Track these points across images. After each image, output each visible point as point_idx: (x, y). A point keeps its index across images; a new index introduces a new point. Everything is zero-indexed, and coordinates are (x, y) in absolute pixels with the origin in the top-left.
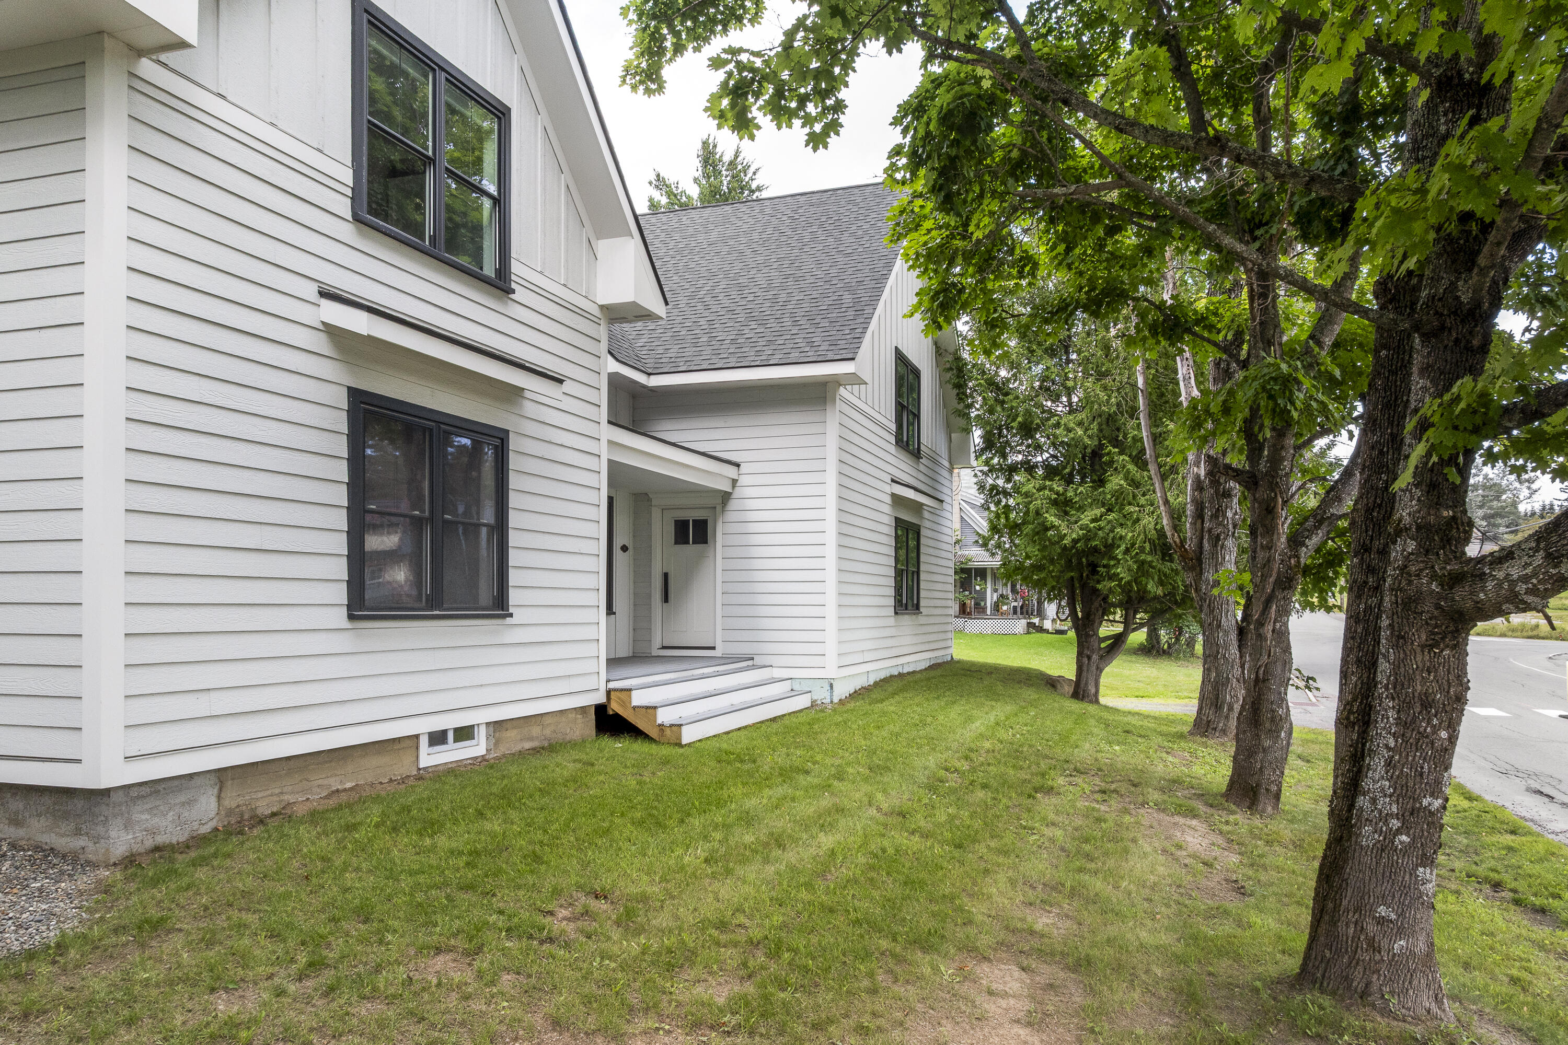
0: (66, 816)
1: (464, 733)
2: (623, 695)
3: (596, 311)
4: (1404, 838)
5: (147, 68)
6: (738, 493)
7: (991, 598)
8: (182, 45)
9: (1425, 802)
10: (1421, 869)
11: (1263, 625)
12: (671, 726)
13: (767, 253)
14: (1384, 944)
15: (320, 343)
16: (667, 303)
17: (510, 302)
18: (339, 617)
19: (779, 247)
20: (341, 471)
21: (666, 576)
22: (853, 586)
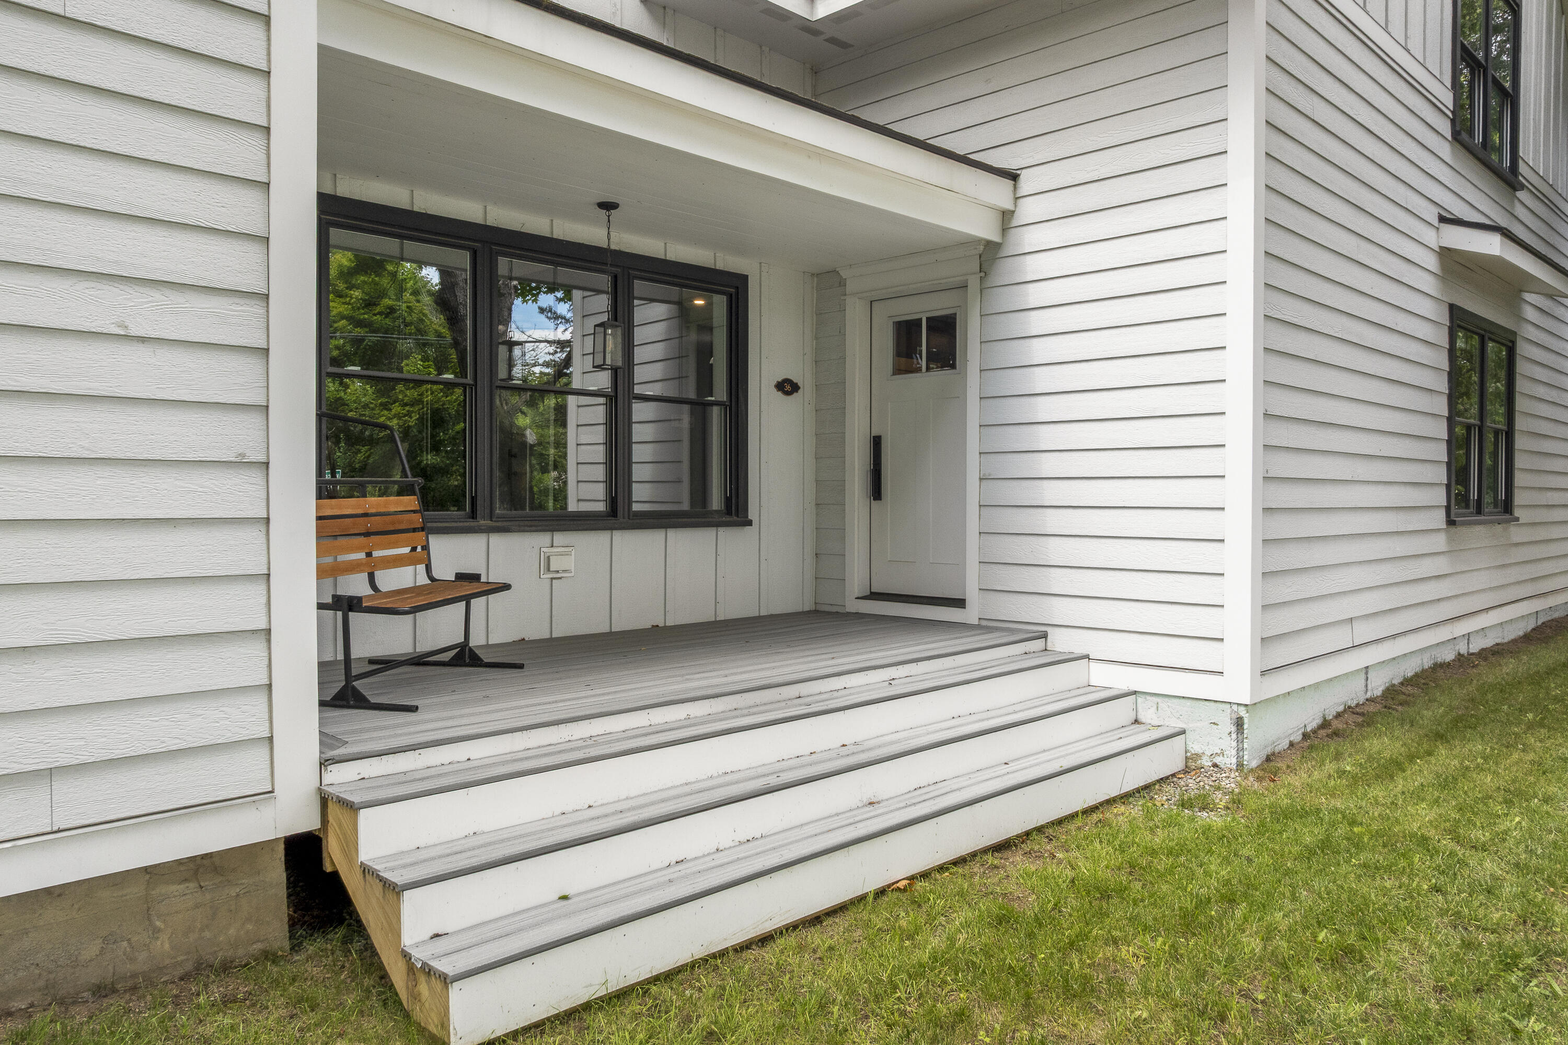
2: (345, 819)
12: (426, 971)
21: (877, 443)
22: (1317, 460)
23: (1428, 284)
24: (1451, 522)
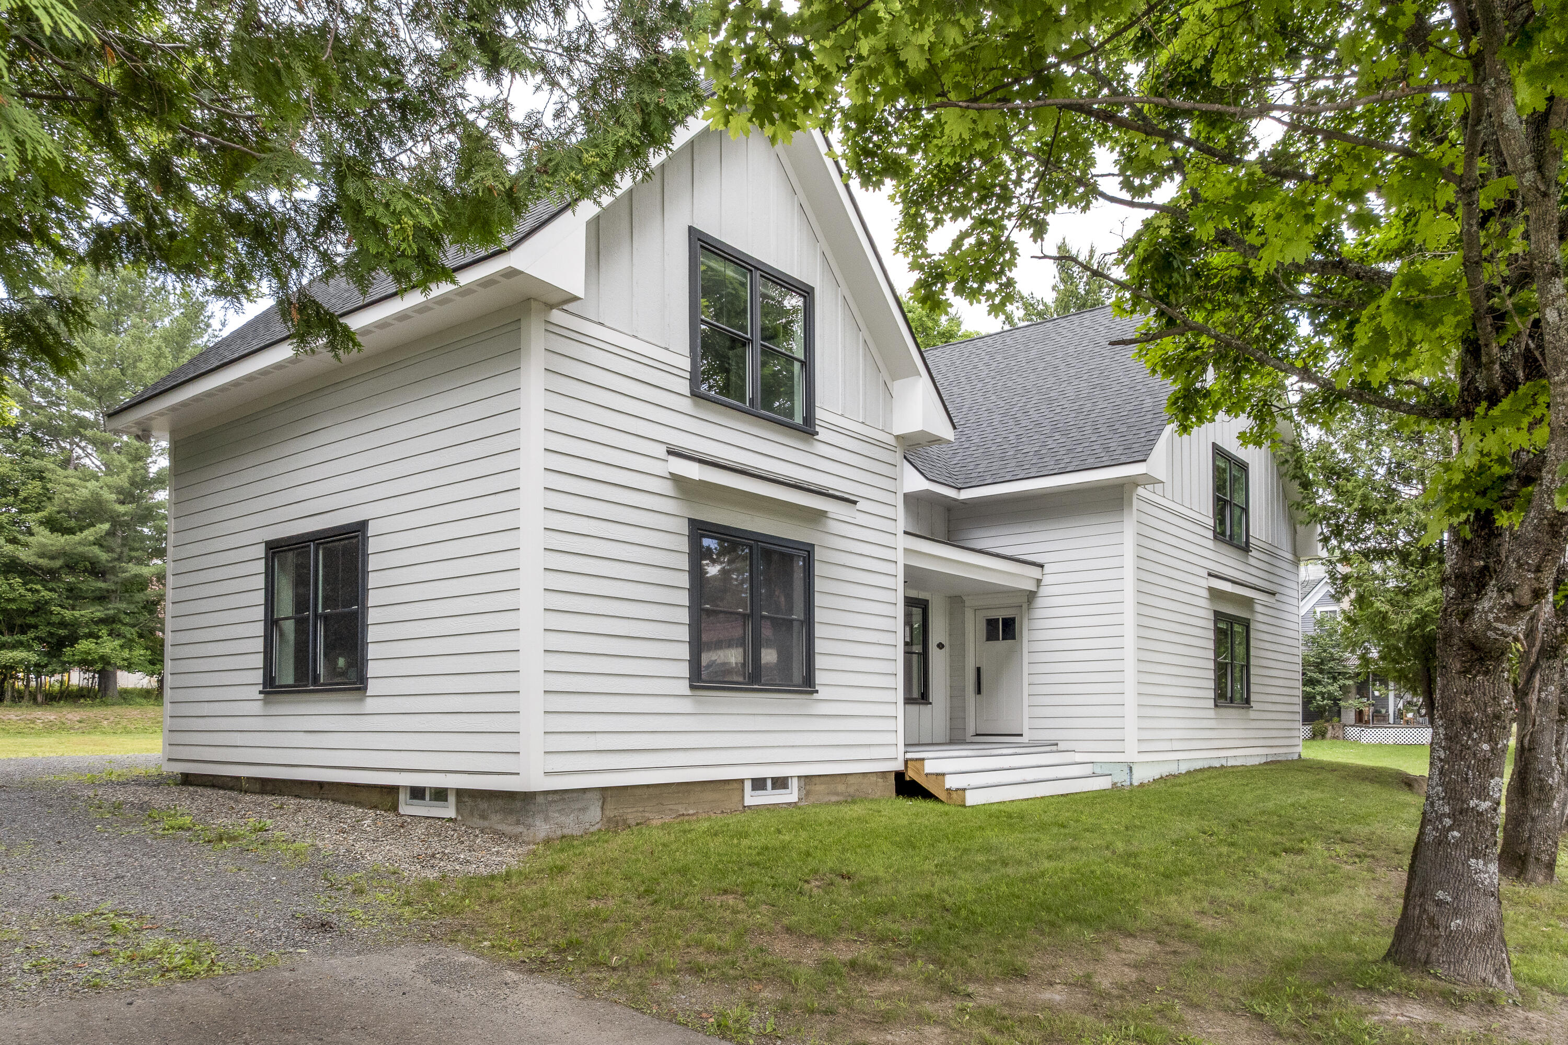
0: (511, 812)
1: (780, 783)
2: (918, 764)
3: (892, 441)
4: (1456, 834)
5: (557, 316)
6: (1043, 591)
7: (1393, 704)
8: (576, 299)
9: (1472, 804)
10: (1473, 861)
11: (1527, 694)
12: (957, 790)
13: (1080, 365)
14: (1442, 921)
15: (667, 487)
16: (955, 428)
17: (816, 443)
18: (683, 687)
19: (1092, 358)
20: (684, 580)
21: (979, 670)
22: (1157, 676)
23: (1204, 603)
24: (1216, 706)
